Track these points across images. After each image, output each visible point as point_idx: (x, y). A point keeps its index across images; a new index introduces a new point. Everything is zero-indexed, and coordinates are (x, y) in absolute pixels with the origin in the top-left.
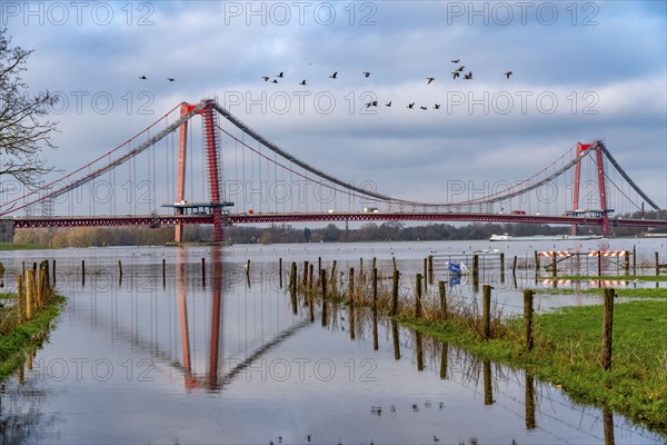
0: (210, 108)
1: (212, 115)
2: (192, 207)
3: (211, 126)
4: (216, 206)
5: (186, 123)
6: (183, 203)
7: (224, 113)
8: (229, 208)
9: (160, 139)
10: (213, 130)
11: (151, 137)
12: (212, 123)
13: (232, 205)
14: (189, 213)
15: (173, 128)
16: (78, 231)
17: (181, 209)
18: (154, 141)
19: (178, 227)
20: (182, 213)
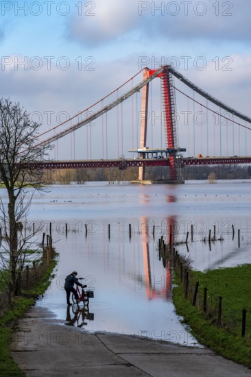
0: (167, 72)
1: (168, 78)
2: (153, 152)
3: (168, 87)
4: (172, 151)
5: (148, 85)
6: (144, 149)
7: (179, 76)
8: (181, 153)
9: (126, 98)
10: (169, 90)
11: (120, 97)
12: (169, 84)
13: (184, 150)
14: (150, 157)
15: (137, 89)
16: (63, 172)
17: (143, 154)
18: (122, 100)
19: (141, 169)
20: (144, 157)
